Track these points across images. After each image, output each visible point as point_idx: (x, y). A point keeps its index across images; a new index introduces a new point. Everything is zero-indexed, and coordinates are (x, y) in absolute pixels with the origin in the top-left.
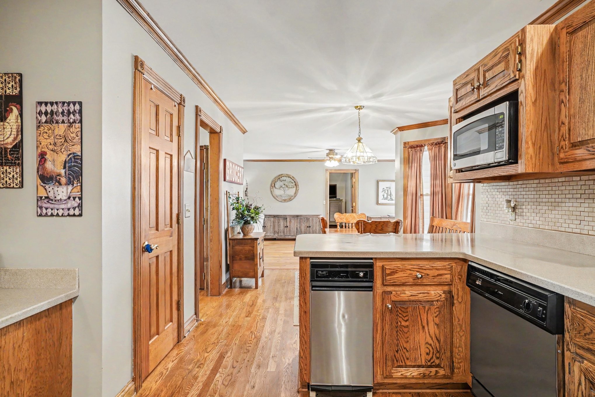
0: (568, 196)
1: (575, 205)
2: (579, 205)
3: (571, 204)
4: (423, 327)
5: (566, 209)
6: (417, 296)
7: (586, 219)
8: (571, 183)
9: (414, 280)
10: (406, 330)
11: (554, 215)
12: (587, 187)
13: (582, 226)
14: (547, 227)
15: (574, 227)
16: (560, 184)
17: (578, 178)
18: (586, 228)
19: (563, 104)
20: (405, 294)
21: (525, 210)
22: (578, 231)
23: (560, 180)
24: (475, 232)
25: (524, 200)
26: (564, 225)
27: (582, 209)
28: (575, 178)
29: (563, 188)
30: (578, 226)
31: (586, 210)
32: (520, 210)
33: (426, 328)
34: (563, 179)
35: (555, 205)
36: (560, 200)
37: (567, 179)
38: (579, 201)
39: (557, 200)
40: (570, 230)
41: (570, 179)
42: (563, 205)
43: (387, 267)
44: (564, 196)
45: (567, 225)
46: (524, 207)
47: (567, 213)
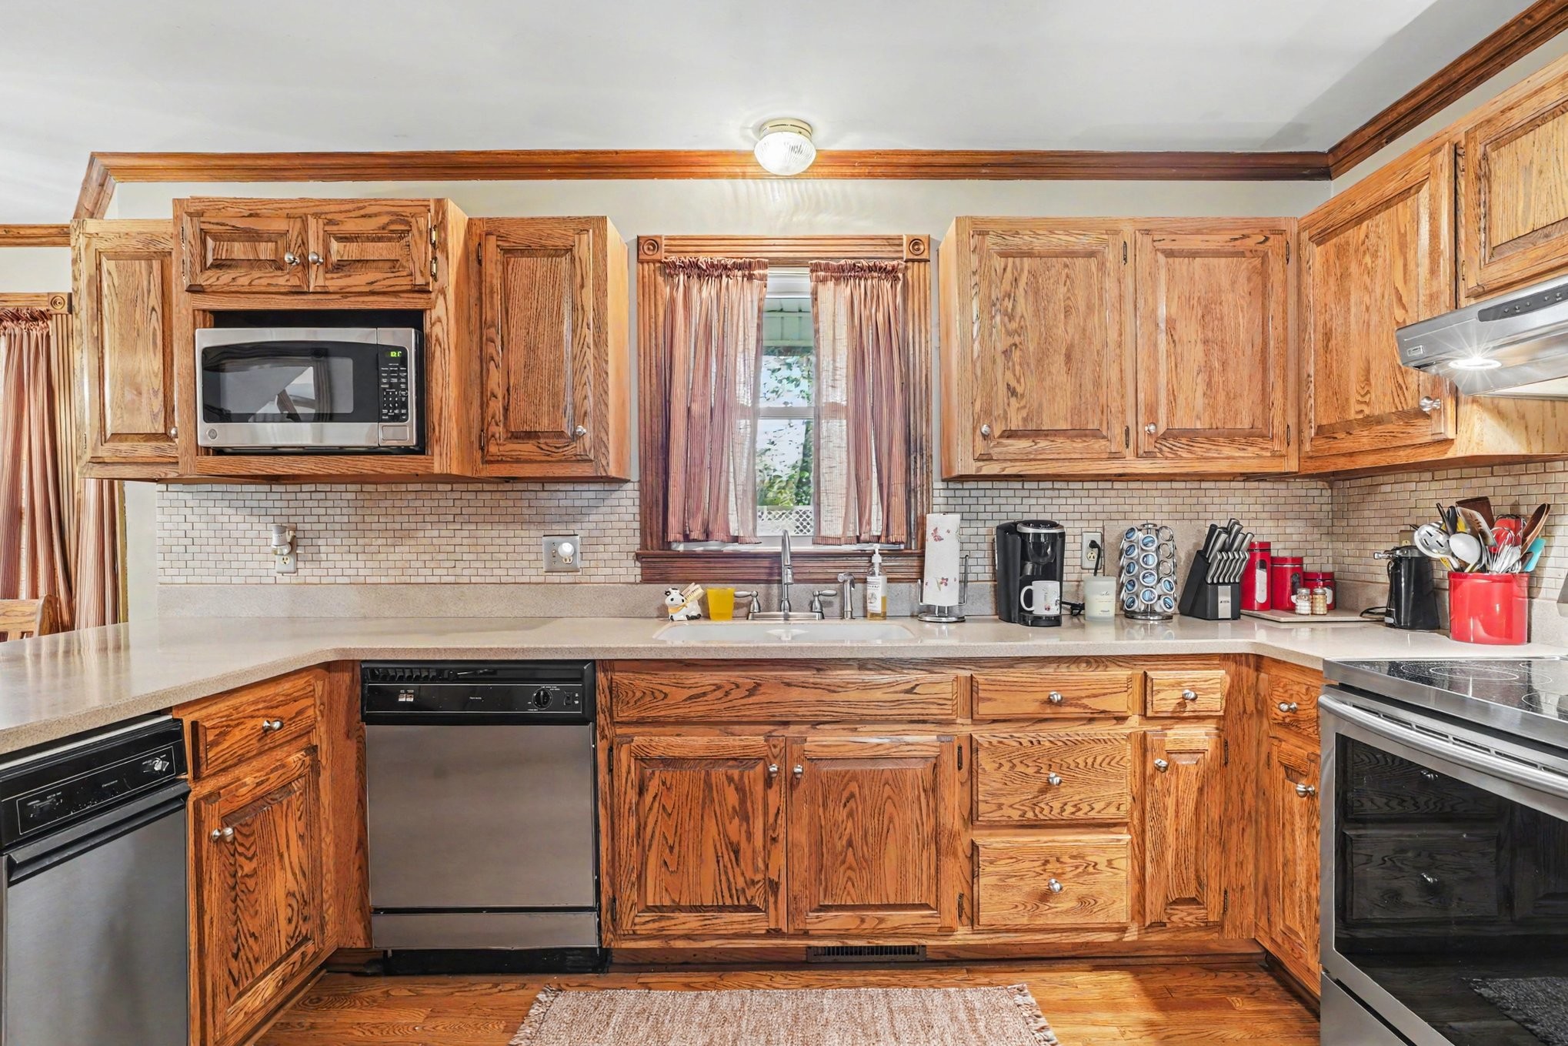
0: (427, 519)
1: (444, 533)
2: (450, 533)
3: (435, 533)
4: (281, 856)
5: (424, 541)
6: (267, 780)
7: (465, 557)
8: (436, 495)
9: (259, 740)
10: (251, 883)
11: (402, 553)
12: (466, 503)
13: (458, 571)
14: (384, 580)
15: (442, 574)
16: (412, 496)
17: (448, 487)
18: (466, 572)
19: (492, 363)
20: (244, 784)
21: (323, 549)
22: (451, 579)
23: (411, 487)
24: (126, 620)
25: (322, 526)
26: (422, 571)
27: (458, 541)
28: (440, 487)
29: (419, 503)
30: (451, 571)
31: (465, 541)
32: (310, 549)
33: (286, 855)
34: (418, 487)
35: (402, 535)
36: (413, 526)
37: (425, 487)
38: (450, 527)
39: (405, 526)
40: (435, 580)
41: (432, 487)
42: (421, 534)
43: (207, 724)
44: (420, 518)
45: (428, 572)
46: (320, 542)
47: (430, 549)
